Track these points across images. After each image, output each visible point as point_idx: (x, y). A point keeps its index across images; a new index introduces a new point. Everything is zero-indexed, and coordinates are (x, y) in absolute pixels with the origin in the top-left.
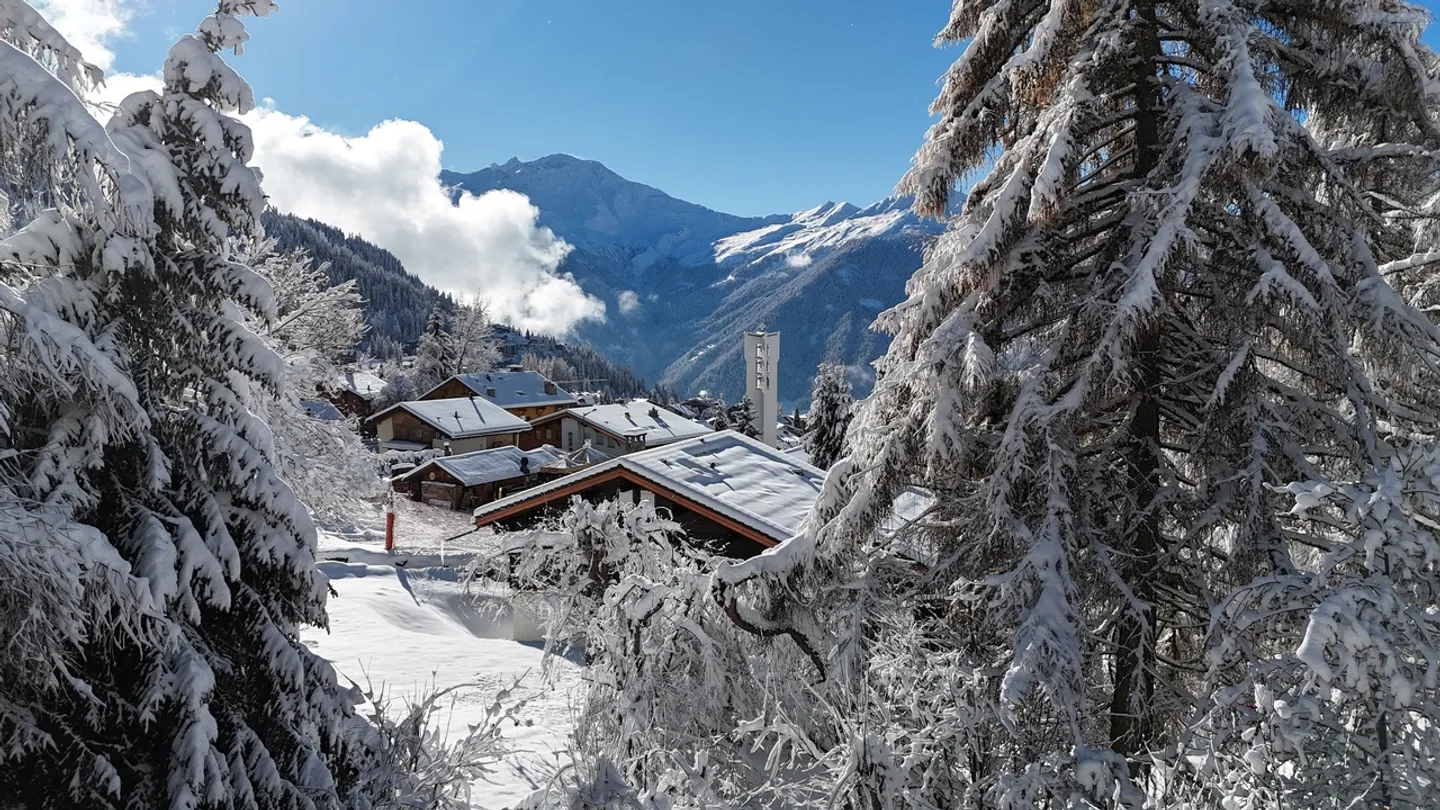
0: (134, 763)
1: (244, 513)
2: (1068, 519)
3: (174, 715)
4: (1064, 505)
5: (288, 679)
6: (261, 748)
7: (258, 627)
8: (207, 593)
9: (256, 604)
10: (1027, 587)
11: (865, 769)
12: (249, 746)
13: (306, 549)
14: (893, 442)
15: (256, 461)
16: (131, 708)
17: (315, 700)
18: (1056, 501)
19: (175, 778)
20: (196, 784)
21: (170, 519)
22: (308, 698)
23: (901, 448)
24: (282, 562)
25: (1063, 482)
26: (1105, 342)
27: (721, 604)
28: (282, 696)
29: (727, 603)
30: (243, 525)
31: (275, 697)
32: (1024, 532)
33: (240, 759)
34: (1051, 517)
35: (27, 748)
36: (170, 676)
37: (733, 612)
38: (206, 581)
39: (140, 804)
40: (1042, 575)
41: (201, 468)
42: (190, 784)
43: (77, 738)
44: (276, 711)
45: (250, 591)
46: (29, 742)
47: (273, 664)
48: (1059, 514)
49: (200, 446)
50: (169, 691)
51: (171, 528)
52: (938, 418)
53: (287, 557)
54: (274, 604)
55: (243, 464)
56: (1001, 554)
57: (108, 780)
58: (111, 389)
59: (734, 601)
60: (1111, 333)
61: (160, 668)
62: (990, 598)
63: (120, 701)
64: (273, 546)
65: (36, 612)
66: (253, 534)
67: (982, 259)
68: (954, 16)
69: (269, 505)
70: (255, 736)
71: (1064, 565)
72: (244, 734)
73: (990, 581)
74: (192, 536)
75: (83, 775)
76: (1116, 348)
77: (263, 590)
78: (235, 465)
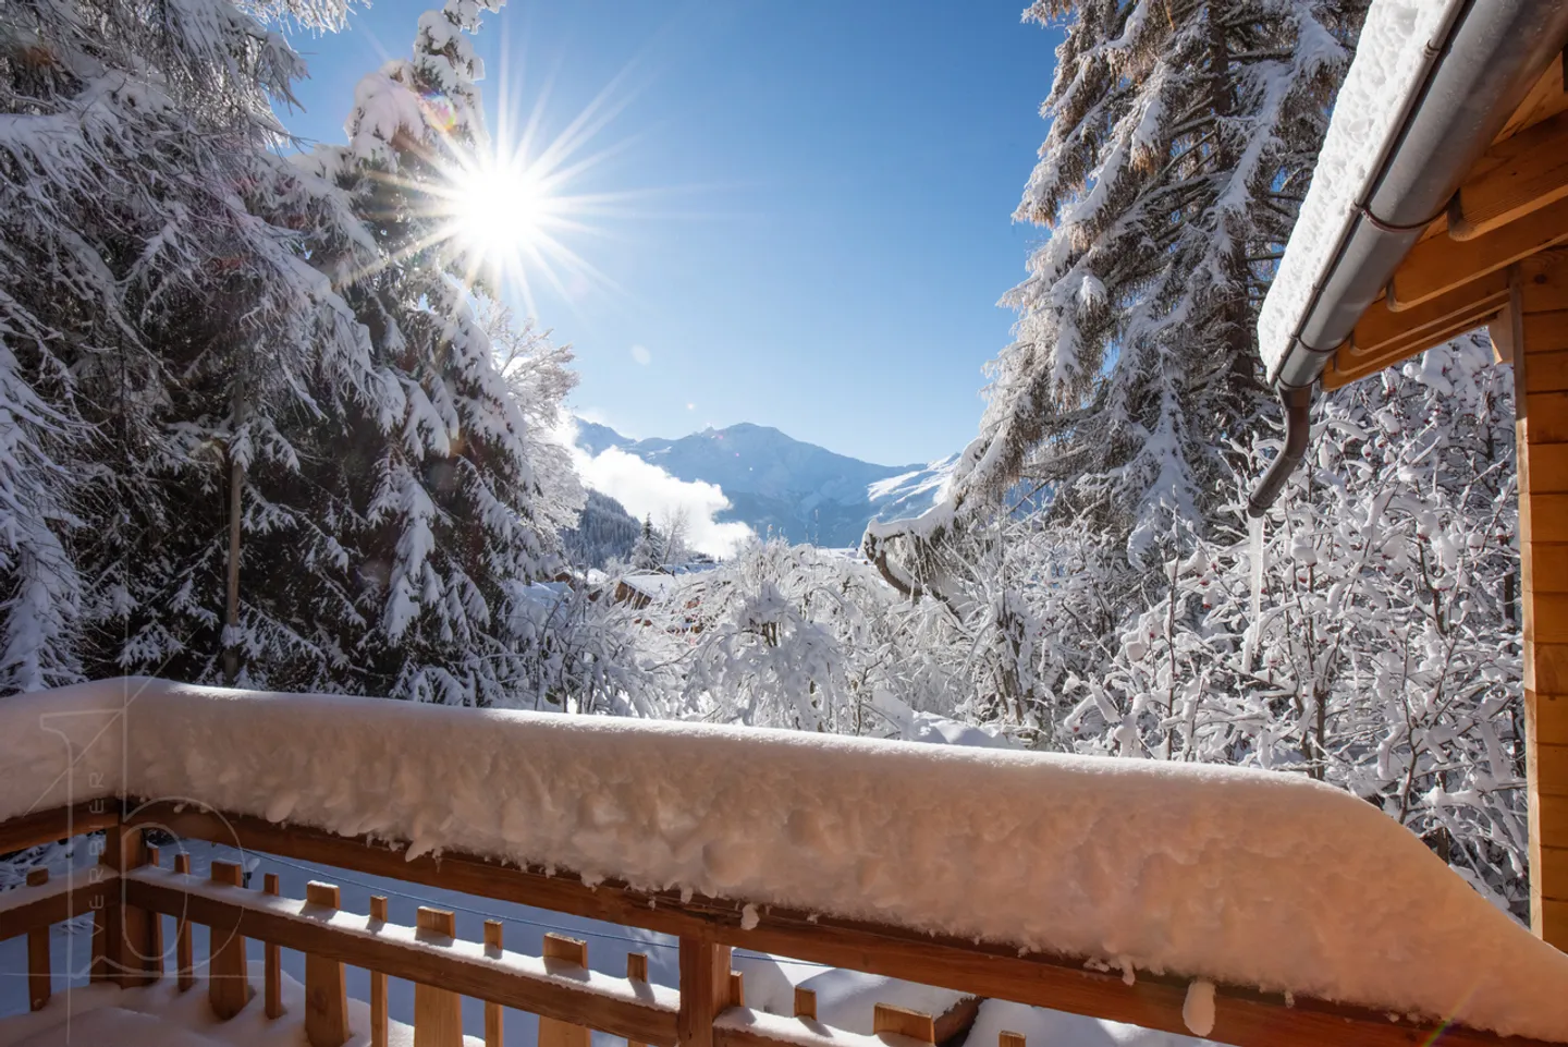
0: (366, 575)
1: (465, 400)
2: (1180, 418)
3: (396, 524)
4: (1175, 406)
5: (497, 530)
6: (473, 587)
7: (473, 490)
8: (430, 440)
9: (471, 473)
10: (1146, 471)
11: (1004, 621)
12: (464, 588)
13: (516, 435)
14: (1020, 398)
15: (473, 352)
16: (363, 521)
17: (520, 561)
18: (1168, 405)
19: (397, 572)
20: (413, 573)
21: (403, 381)
22: (515, 560)
23: (1027, 401)
24: (495, 438)
25: (1174, 391)
26: (1204, 262)
27: (871, 556)
28: (493, 554)
29: (878, 554)
30: (464, 407)
31: (487, 554)
32: (1139, 430)
33: (455, 593)
34: (1165, 415)
35: (271, 523)
36: (396, 494)
37: (882, 563)
38: (430, 430)
39: (368, 601)
40: (1160, 460)
41: (431, 352)
42: (408, 573)
43: (314, 526)
44: (488, 564)
45: (468, 462)
46: (274, 518)
47: (485, 519)
48: (1173, 414)
49: (430, 335)
50: (395, 505)
51: (405, 387)
52: (1059, 352)
53: (499, 437)
54: (488, 479)
55: (464, 352)
56: (1121, 452)
57: (337, 557)
58: (355, 242)
59: (884, 554)
60: (1209, 255)
61: (387, 486)
62: (1112, 486)
63: (355, 515)
64: (487, 422)
65: (267, 303)
66: (471, 414)
67: (1092, 215)
68: (1056, 83)
69: (485, 391)
70: (468, 579)
71: (1179, 452)
72: (459, 577)
73: (1113, 473)
74: (419, 396)
75: (317, 553)
76: (1216, 263)
77: (479, 468)
78: (458, 353)
